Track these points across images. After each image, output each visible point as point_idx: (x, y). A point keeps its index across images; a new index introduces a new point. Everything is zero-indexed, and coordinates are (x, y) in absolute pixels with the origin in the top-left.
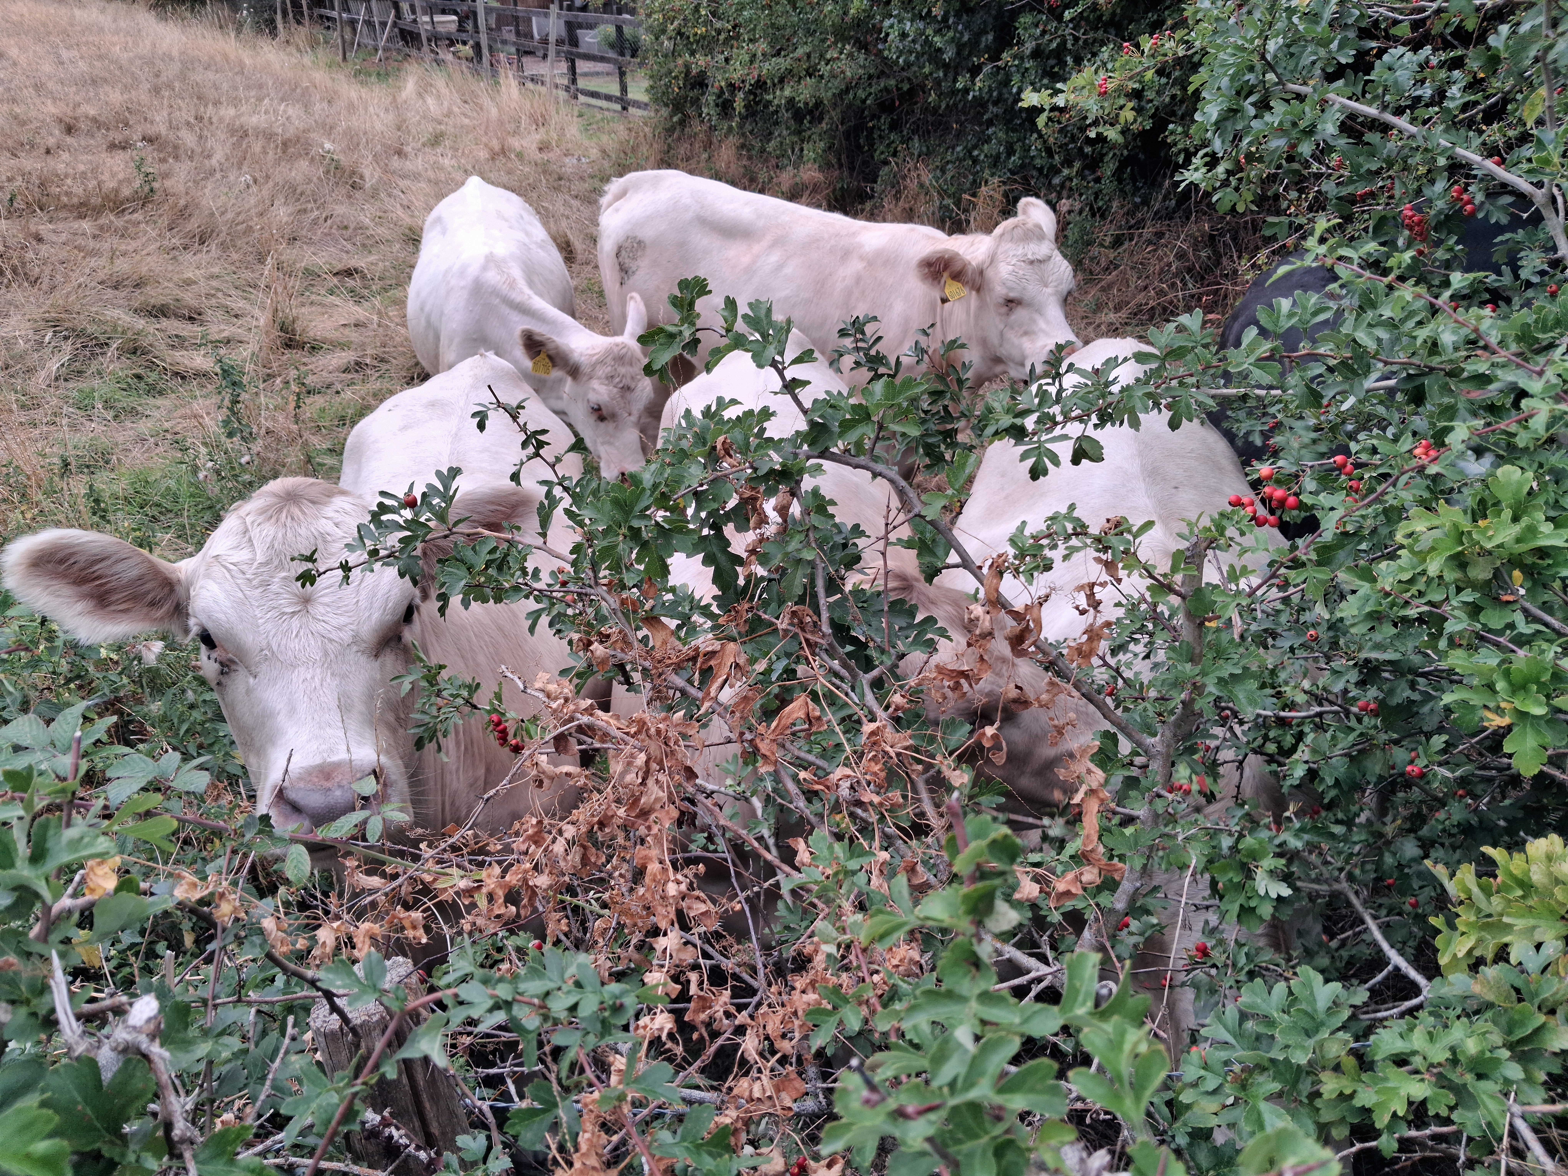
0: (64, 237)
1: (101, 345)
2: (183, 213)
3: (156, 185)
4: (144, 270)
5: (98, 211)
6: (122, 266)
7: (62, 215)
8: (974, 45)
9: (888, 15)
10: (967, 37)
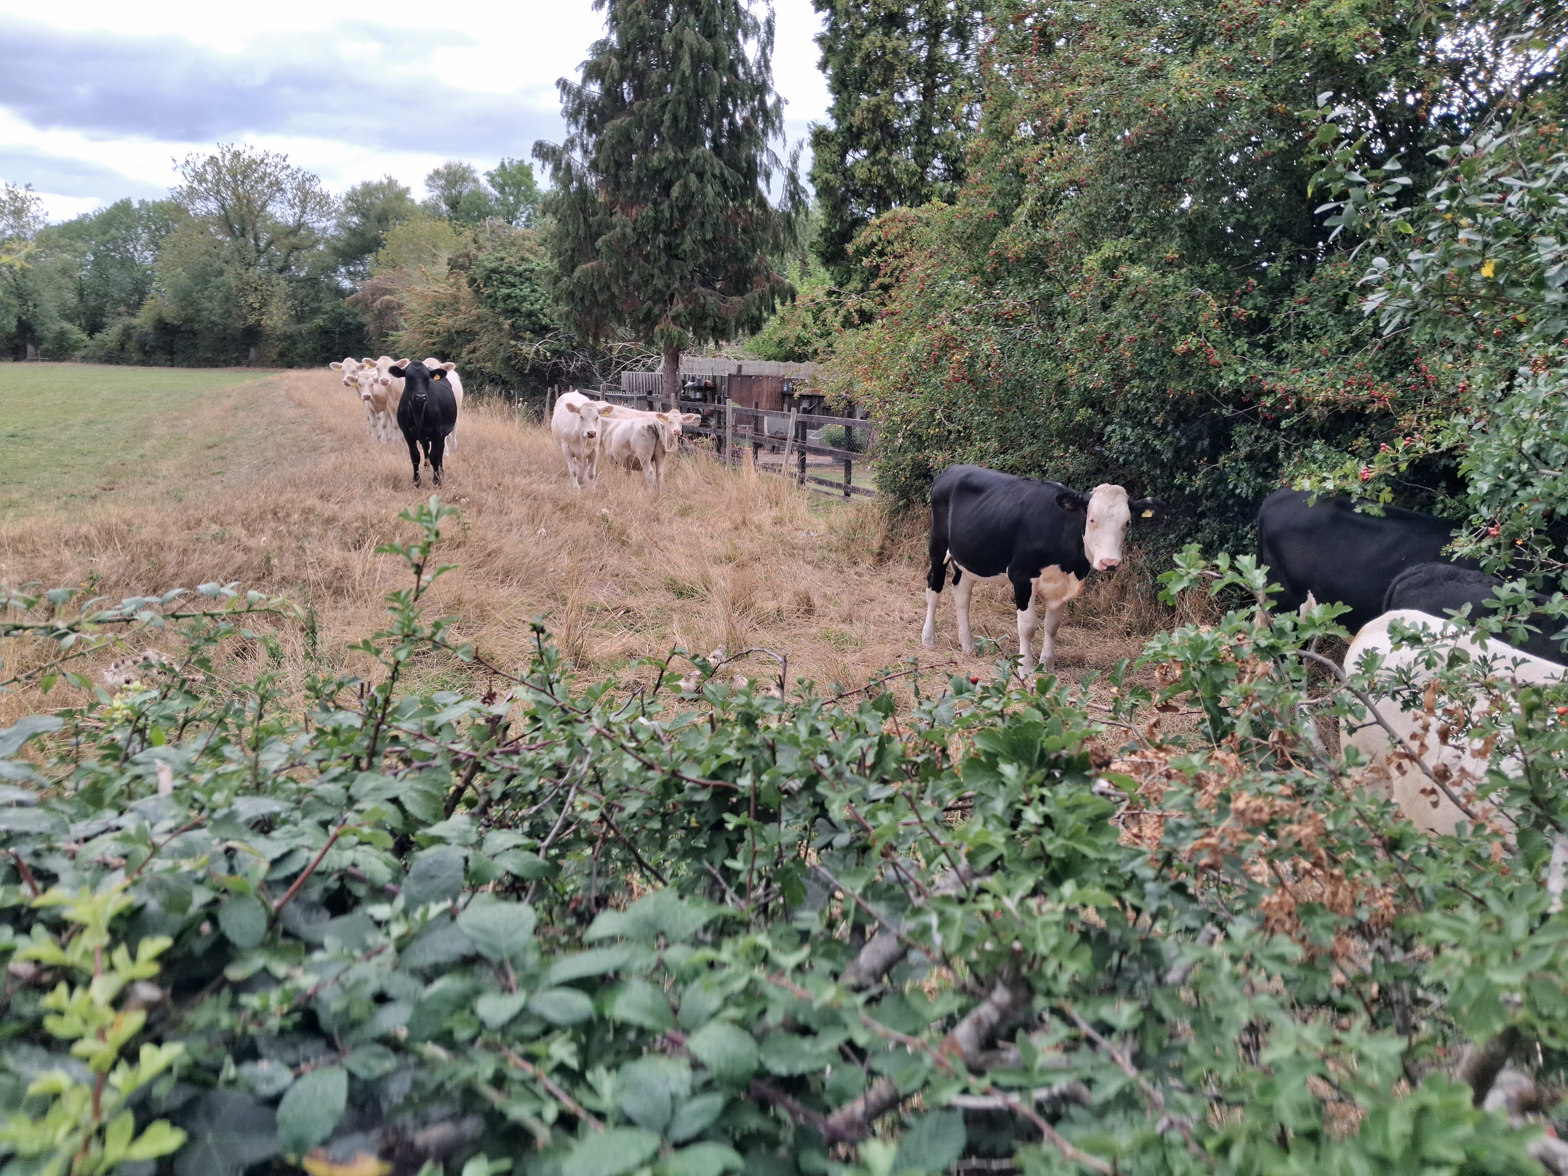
8: (1190, 449)
9: (1110, 423)
10: (1184, 442)
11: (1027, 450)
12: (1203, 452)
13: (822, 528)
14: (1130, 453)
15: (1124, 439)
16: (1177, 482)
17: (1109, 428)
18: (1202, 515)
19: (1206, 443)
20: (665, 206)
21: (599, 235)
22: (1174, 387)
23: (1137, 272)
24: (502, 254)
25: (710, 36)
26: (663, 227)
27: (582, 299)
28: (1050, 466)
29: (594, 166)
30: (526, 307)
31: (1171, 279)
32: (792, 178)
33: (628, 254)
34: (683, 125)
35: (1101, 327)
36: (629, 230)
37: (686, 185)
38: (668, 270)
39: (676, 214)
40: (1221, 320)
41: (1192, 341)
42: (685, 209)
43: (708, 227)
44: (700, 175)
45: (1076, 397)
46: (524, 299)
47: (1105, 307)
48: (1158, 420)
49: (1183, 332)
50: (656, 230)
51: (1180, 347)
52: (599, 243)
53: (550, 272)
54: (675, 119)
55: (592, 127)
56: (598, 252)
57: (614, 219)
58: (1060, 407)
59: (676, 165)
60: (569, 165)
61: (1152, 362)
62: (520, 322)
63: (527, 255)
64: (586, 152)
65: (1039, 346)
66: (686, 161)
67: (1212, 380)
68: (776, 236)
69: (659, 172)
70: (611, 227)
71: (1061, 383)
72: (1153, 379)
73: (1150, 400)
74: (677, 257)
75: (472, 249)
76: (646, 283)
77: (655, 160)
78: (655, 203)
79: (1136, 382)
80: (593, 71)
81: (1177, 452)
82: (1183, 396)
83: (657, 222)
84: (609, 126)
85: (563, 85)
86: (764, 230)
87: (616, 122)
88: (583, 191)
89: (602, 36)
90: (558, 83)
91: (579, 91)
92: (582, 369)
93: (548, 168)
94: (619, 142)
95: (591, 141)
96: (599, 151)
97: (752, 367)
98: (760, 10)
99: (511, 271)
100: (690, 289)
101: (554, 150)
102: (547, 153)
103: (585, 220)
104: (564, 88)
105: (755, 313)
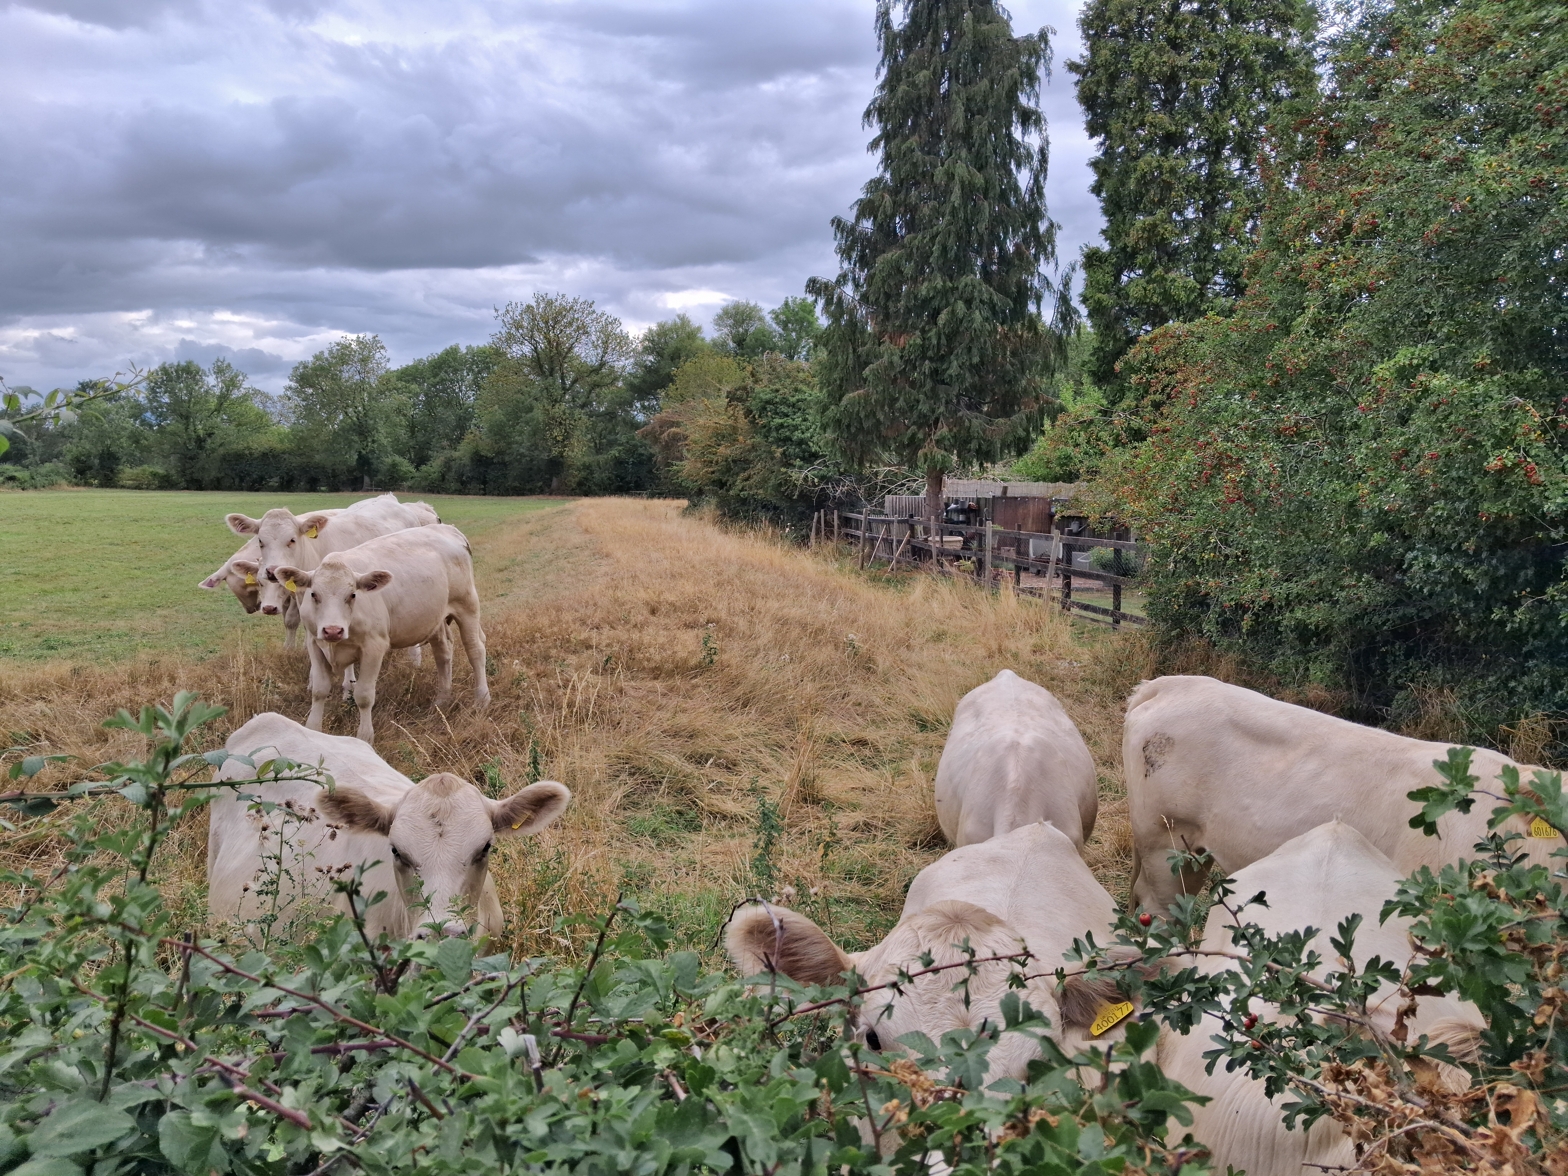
0: (641, 693)
1: (656, 783)
2: (734, 682)
3: (715, 658)
4: (698, 724)
5: (670, 674)
6: (683, 720)
7: (641, 675)
8: (1511, 578)
9: (1411, 549)
10: (1502, 572)
11: (1314, 578)
12: (1528, 583)
13: (1086, 658)
14: (1436, 583)
15: (1429, 566)
16: (1495, 616)
17: (1410, 555)
18: (1530, 655)
19: (1530, 572)
20: (932, 333)
21: (867, 364)
22: (1489, 508)
23: (1439, 381)
24: (777, 386)
25: (980, 169)
26: (930, 353)
27: (848, 426)
28: (1341, 595)
29: (864, 299)
30: (797, 435)
31: (1481, 387)
32: (1064, 300)
33: (894, 381)
34: (951, 255)
35: (1397, 442)
36: (896, 359)
37: (953, 312)
38: (933, 395)
39: (944, 341)
40: (1545, 432)
41: (1509, 457)
42: (952, 336)
43: (975, 351)
44: (968, 302)
45: (1370, 520)
46: (796, 428)
47: (1404, 421)
48: (1470, 546)
49: (1497, 445)
50: (924, 358)
51: (1493, 463)
52: (866, 372)
53: (819, 402)
54: (944, 249)
55: (864, 262)
56: (865, 380)
57: (882, 348)
58: (1352, 530)
59: (945, 293)
60: (840, 299)
61: (1460, 480)
62: (791, 450)
63: (800, 386)
64: (857, 286)
65: (1326, 464)
66: (954, 289)
67: (1536, 500)
68: (1046, 357)
69: (926, 301)
70: (878, 356)
71: (1352, 504)
72: (1461, 500)
73: (1458, 524)
74: (942, 382)
75: (749, 382)
76: (912, 408)
77: (924, 290)
78: (923, 331)
79: (1440, 504)
80: (866, 208)
81: (1494, 582)
82: (1499, 518)
83: (924, 349)
84: (880, 259)
85: (838, 223)
86: (1034, 351)
87: (888, 255)
88: (853, 324)
89: (876, 174)
90: (833, 221)
91: (853, 229)
92: (848, 494)
93: (821, 303)
94: (889, 275)
95: (862, 275)
96: (869, 285)
97: (1019, 488)
98: (1033, 140)
99: (784, 401)
100: (956, 411)
101: (826, 285)
102: (820, 289)
103: (854, 350)
104: (838, 226)
105: (1023, 434)
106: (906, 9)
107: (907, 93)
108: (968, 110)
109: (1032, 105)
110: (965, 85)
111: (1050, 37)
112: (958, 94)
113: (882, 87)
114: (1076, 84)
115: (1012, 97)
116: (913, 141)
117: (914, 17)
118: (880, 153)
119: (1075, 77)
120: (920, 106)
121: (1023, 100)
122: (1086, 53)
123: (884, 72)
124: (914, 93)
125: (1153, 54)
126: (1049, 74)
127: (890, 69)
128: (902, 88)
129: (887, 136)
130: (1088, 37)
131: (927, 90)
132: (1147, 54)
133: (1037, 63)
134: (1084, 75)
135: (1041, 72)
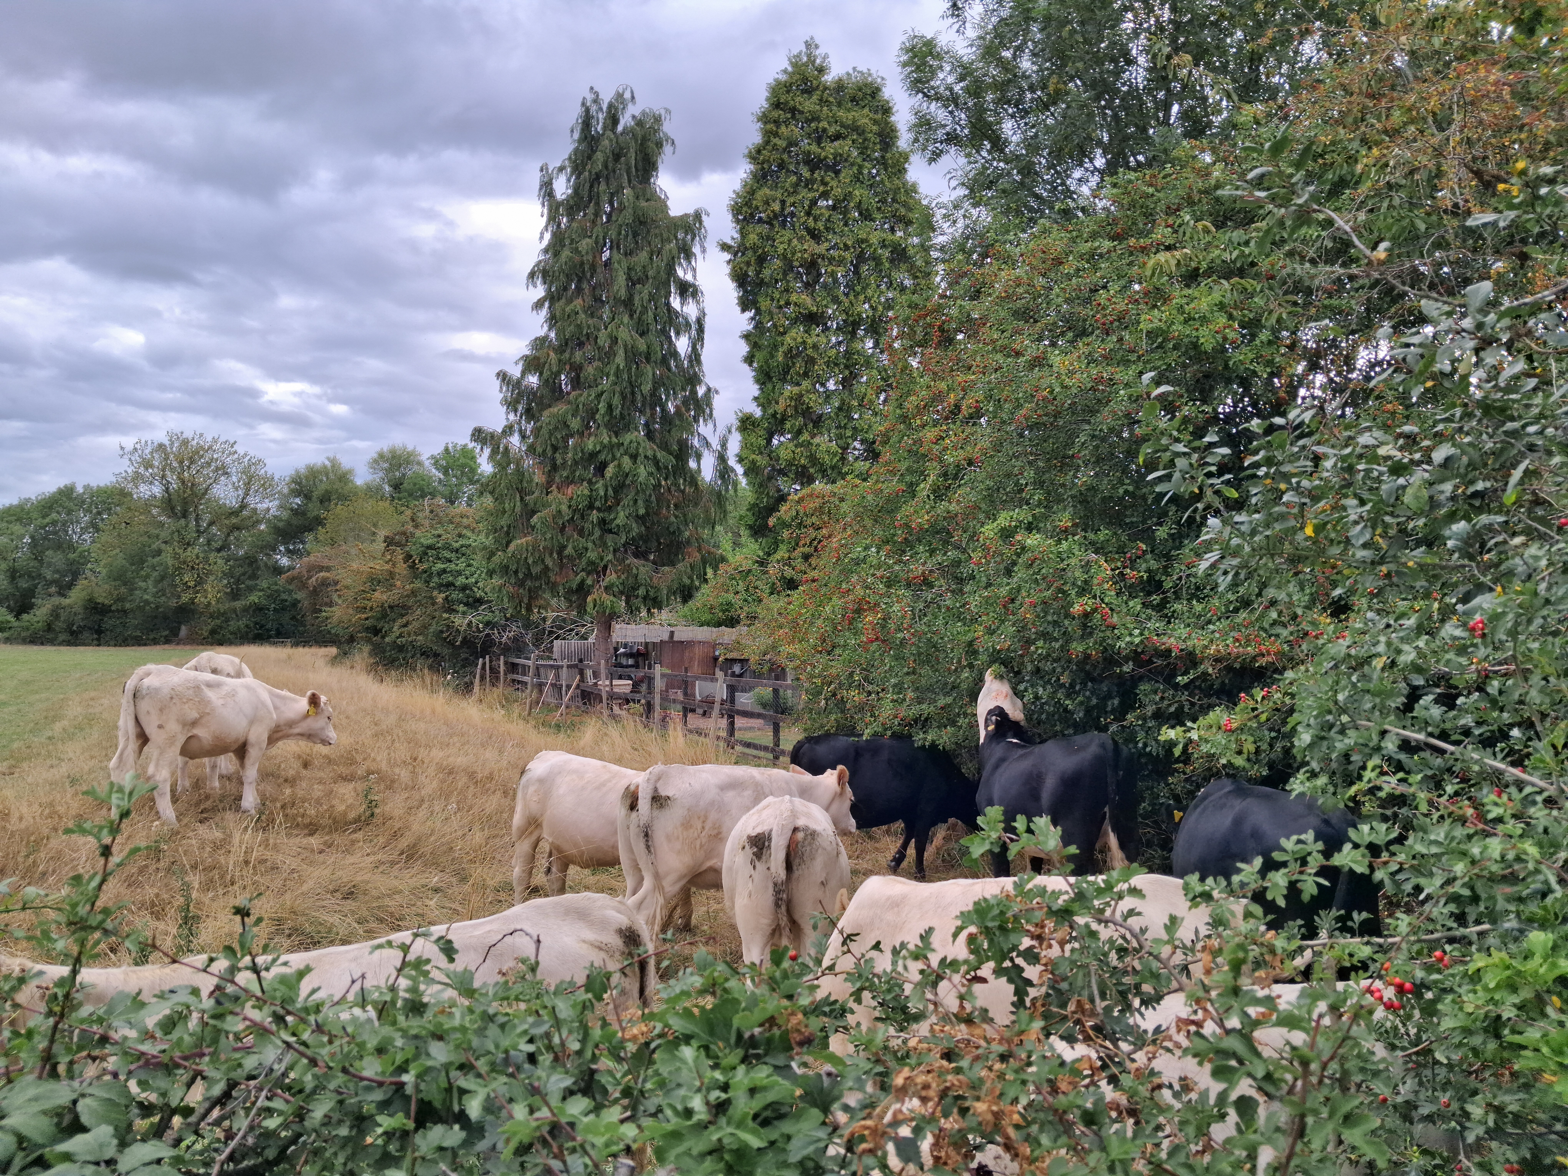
0: (296, 850)
2: (398, 835)
3: (376, 810)
4: (358, 880)
5: (327, 829)
6: (342, 876)
7: (295, 832)
10: (1094, 701)
17: (1021, 688)
20: (600, 485)
21: (534, 512)
22: (1077, 647)
23: (1033, 540)
24: (440, 531)
25: (642, 335)
26: (598, 504)
27: (516, 572)
29: (531, 449)
30: (461, 580)
31: (1065, 545)
32: (722, 458)
33: (563, 528)
34: (617, 412)
35: (1004, 591)
36: (564, 508)
37: (619, 466)
38: (602, 544)
39: (611, 492)
40: (1115, 583)
41: (1089, 603)
42: (619, 488)
43: (640, 503)
44: (634, 458)
45: (985, 658)
46: (460, 573)
47: (1007, 572)
48: (1066, 679)
49: (1080, 594)
50: (592, 508)
51: (1077, 609)
52: (535, 520)
53: (485, 548)
54: (610, 407)
55: (529, 414)
56: (533, 528)
57: (550, 497)
58: (971, 666)
59: (611, 448)
60: (506, 449)
61: (1055, 623)
62: (455, 595)
63: (465, 532)
64: (523, 437)
65: (951, 611)
66: (620, 445)
67: (1113, 641)
68: (707, 511)
69: (594, 455)
70: (546, 505)
71: (970, 645)
72: (1056, 640)
73: (1055, 661)
74: (610, 531)
75: (410, 527)
76: (580, 556)
77: (590, 444)
78: (590, 482)
79: (1041, 643)
80: (531, 364)
82: (1086, 655)
83: (591, 500)
84: (546, 413)
85: (503, 377)
86: (696, 504)
87: (554, 410)
88: (520, 473)
89: (542, 331)
90: (498, 375)
91: (519, 382)
92: (515, 640)
93: (487, 451)
94: (556, 428)
95: (529, 427)
96: (536, 437)
97: (684, 633)
98: (691, 310)
99: (447, 547)
100: (623, 560)
101: (492, 436)
102: (485, 439)
103: (522, 499)
104: (504, 380)
105: (687, 581)
106: (569, 180)
107: (571, 259)
108: (629, 278)
109: (689, 277)
110: (626, 254)
111: (704, 217)
112: (619, 263)
113: (546, 251)
114: (729, 262)
115: (670, 270)
116: (578, 303)
117: (576, 190)
118: (544, 312)
119: (727, 256)
120: (583, 272)
121: (680, 273)
122: (736, 235)
123: (548, 236)
124: (577, 259)
125: (795, 242)
126: (704, 251)
127: (554, 235)
128: (566, 253)
129: (552, 298)
130: (738, 221)
131: (590, 258)
132: (790, 241)
133: (693, 239)
134: (735, 255)
135: (696, 249)
